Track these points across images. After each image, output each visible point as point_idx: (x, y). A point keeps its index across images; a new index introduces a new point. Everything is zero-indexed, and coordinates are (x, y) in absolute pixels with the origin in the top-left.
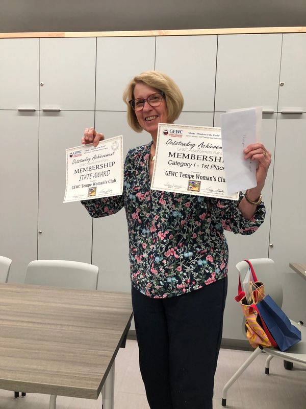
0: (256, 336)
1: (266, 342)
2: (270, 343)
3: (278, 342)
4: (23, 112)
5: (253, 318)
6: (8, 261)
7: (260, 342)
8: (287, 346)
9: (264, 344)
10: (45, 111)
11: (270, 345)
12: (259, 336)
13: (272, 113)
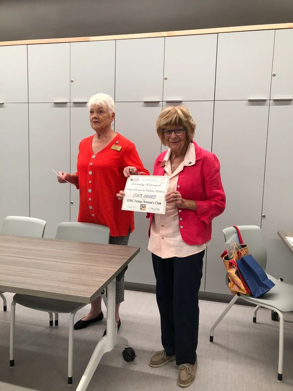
0: (235, 285)
1: (243, 291)
2: (246, 292)
3: (252, 290)
4: (57, 104)
5: (233, 271)
6: (44, 222)
7: (238, 290)
8: (259, 294)
9: (241, 292)
10: (74, 103)
11: (245, 292)
12: (237, 286)
13: (265, 101)
